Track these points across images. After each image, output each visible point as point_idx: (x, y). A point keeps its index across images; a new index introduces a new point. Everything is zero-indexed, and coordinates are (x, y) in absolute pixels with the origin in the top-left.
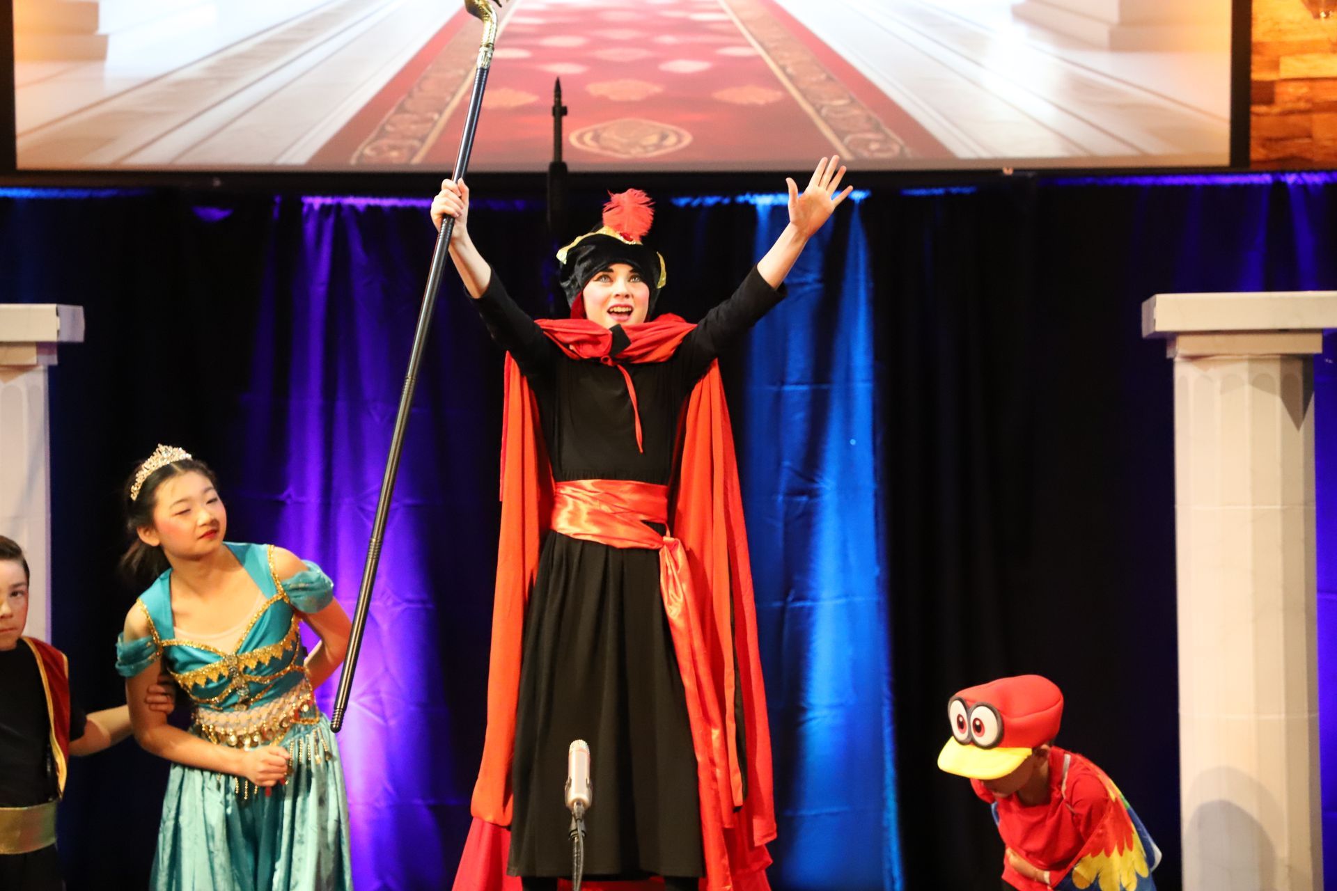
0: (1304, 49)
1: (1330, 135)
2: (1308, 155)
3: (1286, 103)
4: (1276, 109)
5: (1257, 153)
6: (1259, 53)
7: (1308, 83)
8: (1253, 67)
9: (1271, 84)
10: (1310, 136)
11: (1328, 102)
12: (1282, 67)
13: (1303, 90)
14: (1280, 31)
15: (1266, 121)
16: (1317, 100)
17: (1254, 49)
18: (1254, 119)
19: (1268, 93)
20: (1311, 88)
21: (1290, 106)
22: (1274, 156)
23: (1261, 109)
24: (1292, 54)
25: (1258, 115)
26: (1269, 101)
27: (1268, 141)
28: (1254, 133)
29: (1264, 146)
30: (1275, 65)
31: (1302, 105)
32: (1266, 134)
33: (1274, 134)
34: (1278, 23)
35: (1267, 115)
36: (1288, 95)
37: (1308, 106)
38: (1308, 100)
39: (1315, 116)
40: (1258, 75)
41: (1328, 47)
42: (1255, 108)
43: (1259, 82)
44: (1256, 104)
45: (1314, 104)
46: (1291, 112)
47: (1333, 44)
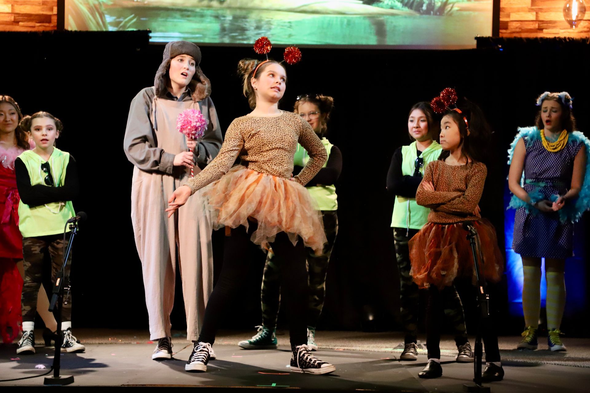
0: (518, 10)
3: (512, 29)
4: (508, 31)
6: (503, 12)
7: (520, 22)
8: (501, 16)
9: (506, 23)
11: (526, 29)
12: (511, 16)
13: (518, 25)
14: (510, 3)
15: (505, 35)
16: (523, 28)
17: (501, 9)
19: (506, 25)
20: (521, 24)
21: (513, 30)
23: (504, 31)
24: (514, 12)
25: (502, 33)
26: (506, 28)
30: (508, 16)
31: (518, 30)
35: (505, 33)
36: (513, 26)
37: (520, 30)
38: (520, 28)
40: (502, 19)
41: (527, 10)
42: (501, 31)
43: (503, 22)
44: (501, 29)
45: (522, 29)
46: (514, 32)
47: (529, 9)
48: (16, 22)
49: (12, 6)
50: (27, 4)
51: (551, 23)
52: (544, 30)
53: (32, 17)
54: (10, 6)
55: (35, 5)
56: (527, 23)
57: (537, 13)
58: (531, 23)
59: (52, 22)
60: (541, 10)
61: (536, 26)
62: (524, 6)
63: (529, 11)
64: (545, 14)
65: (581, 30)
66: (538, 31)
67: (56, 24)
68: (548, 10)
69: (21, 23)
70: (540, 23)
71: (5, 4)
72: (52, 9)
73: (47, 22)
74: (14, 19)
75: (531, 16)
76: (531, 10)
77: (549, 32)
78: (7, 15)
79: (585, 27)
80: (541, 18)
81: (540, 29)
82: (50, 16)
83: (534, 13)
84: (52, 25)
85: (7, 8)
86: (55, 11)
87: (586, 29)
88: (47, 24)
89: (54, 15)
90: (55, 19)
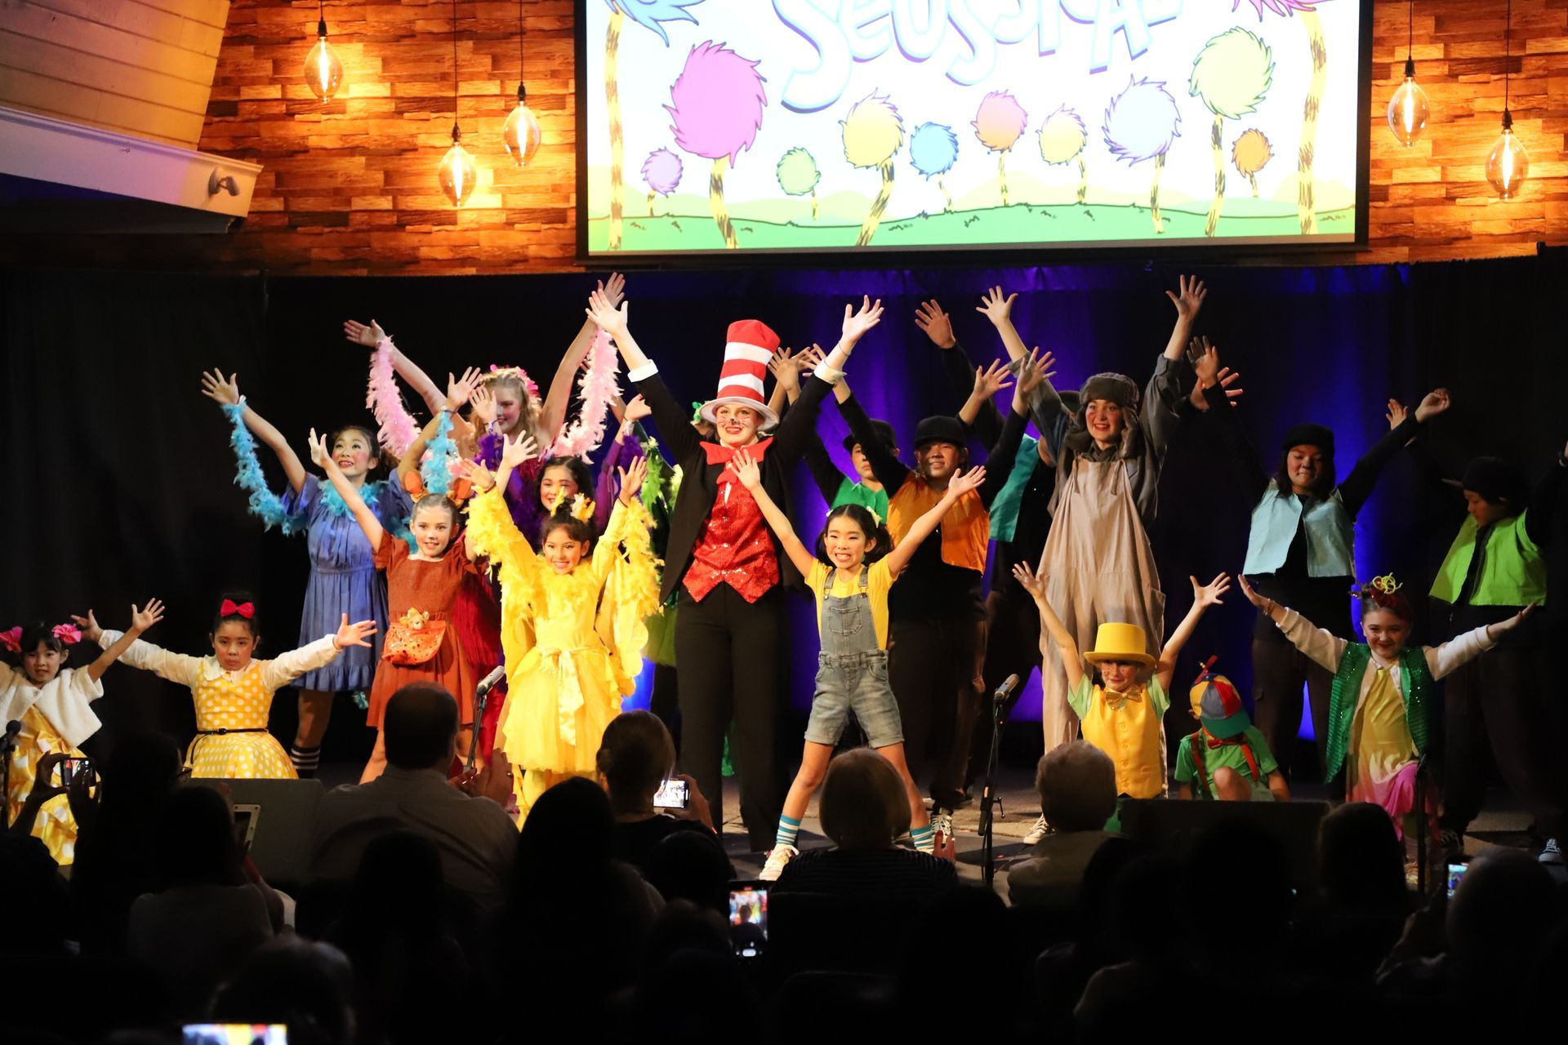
0: (1408, 164)
1: (1425, 221)
2: (1411, 235)
3: (1396, 199)
4: (1389, 204)
5: (1374, 233)
6: (1380, 168)
7: (1412, 186)
8: (1372, 176)
9: (1387, 187)
10: (1413, 222)
11: (1425, 198)
12: (1394, 176)
13: (1407, 191)
14: (1392, 152)
15: (1382, 212)
16: (1417, 198)
17: (1372, 164)
18: (1372, 211)
19: (1383, 193)
20: (1413, 190)
21: (1399, 202)
22: (1387, 235)
23: (1381, 204)
24: (1399, 168)
25: (1375, 208)
26: (1385, 199)
27: (1384, 226)
28: (1371, 220)
29: (1381, 229)
30: (1389, 175)
31: (1407, 201)
32: (1381, 220)
33: (1388, 222)
34: (1391, 147)
35: (1382, 207)
36: (1397, 194)
37: (1412, 201)
38: (1411, 198)
39: (1415, 209)
40: (1376, 182)
41: (1425, 162)
42: (1371, 204)
43: (1376, 186)
44: (1373, 201)
45: (1415, 200)
46: (1400, 206)
47: (1429, 160)
48: (509, 224)
49: (503, 196)
50: (526, 192)
51: (1471, 187)
52: (1458, 200)
53: (535, 215)
54: (499, 196)
55: (541, 192)
56: (1426, 186)
57: (1443, 168)
58: (1433, 187)
59: (569, 220)
60: (1451, 162)
61: (1442, 192)
62: (1419, 155)
63: (1429, 166)
64: (1461, 169)
65: (1530, 197)
66: (1447, 202)
67: (574, 224)
68: (1468, 161)
69: (517, 226)
70: (1449, 186)
71: (491, 193)
72: (567, 199)
73: (559, 222)
74: (507, 219)
75: (1434, 175)
76: (1431, 163)
77: (1468, 204)
78: (495, 212)
79: (1536, 192)
80: (1451, 178)
81: (1450, 199)
82: (565, 210)
83: (1439, 169)
84: (568, 226)
85: (495, 201)
86: (573, 203)
87: (1539, 196)
88: (560, 226)
89: (572, 208)
90: (572, 215)
